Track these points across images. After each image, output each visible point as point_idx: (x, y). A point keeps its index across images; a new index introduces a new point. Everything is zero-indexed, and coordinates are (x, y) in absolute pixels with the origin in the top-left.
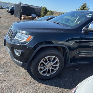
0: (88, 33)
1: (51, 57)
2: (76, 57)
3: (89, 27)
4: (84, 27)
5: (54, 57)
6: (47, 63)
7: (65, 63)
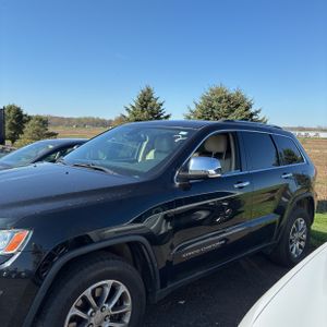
0: (191, 184)
1: (101, 286)
2: (174, 263)
3: (191, 168)
4: (176, 169)
5: (110, 282)
6: (91, 310)
7: (147, 293)
